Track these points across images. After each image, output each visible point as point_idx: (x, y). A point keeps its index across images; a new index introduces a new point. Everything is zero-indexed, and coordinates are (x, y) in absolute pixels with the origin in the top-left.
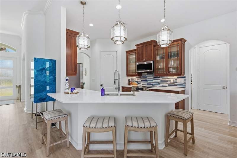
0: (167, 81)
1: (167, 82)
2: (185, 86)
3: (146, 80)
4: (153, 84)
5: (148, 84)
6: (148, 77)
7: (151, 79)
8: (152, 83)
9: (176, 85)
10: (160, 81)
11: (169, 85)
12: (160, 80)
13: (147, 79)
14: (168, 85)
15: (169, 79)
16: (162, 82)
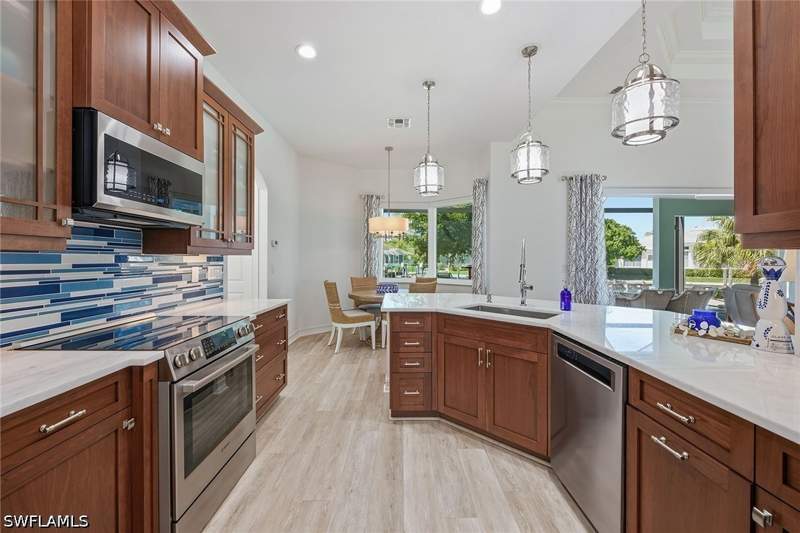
0: (178, 278)
1: (180, 284)
2: (222, 290)
3: (49, 288)
4: (109, 308)
5: (67, 317)
6: (68, 260)
7: (99, 275)
8: (101, 303)
9: (202, 293)
10: (147, 281)
11: (186, 296)
12: (149, 274)
13: (63, 276)
14: (179, 297)
15: (183, 265)
16: (160, 285)
